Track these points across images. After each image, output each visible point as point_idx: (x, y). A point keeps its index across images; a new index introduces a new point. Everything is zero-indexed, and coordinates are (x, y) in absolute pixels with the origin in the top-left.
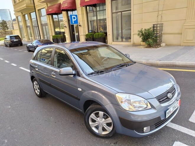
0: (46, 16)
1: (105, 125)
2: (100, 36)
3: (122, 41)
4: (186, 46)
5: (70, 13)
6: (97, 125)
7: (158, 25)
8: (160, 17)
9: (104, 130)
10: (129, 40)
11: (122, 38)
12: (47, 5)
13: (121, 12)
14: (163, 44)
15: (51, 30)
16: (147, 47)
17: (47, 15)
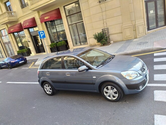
0: (7, 35)
1: (114, 93)
2: (62, 44)
3: (81, 45)
4: (127, 40)
5: (31, 30)
6: (109, 94)
7: (106, 30)
8: (105, 23)
9: (114, 97)
10: (86, 43)
11: (80, 42)
12: (7, 26)
13: (76, 23)
14: (112, 42)
15: (15, 46)
16: (101, 46)
17: (9, 34)
